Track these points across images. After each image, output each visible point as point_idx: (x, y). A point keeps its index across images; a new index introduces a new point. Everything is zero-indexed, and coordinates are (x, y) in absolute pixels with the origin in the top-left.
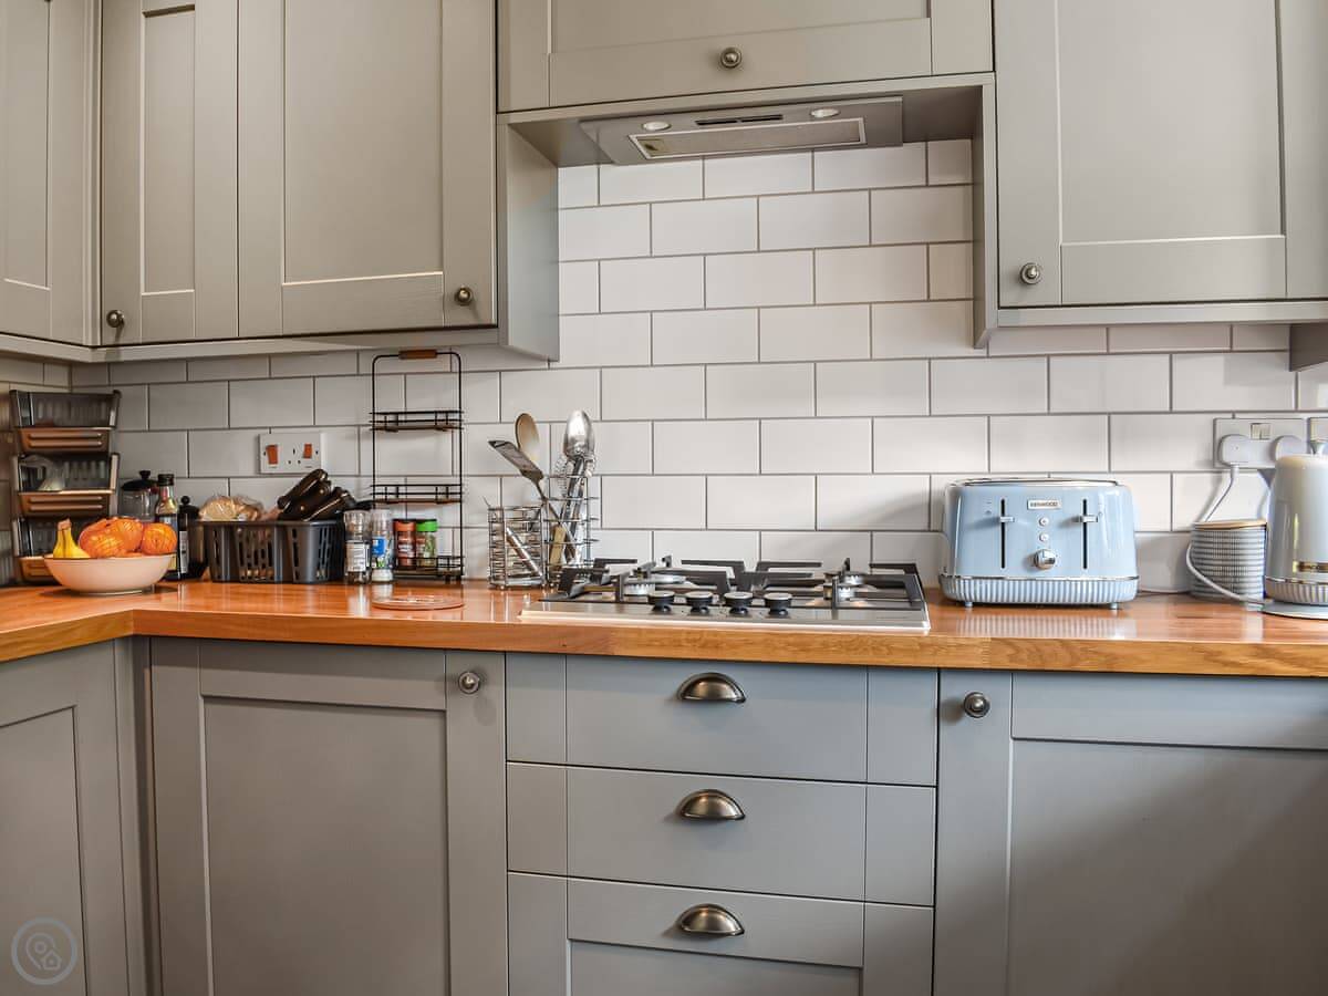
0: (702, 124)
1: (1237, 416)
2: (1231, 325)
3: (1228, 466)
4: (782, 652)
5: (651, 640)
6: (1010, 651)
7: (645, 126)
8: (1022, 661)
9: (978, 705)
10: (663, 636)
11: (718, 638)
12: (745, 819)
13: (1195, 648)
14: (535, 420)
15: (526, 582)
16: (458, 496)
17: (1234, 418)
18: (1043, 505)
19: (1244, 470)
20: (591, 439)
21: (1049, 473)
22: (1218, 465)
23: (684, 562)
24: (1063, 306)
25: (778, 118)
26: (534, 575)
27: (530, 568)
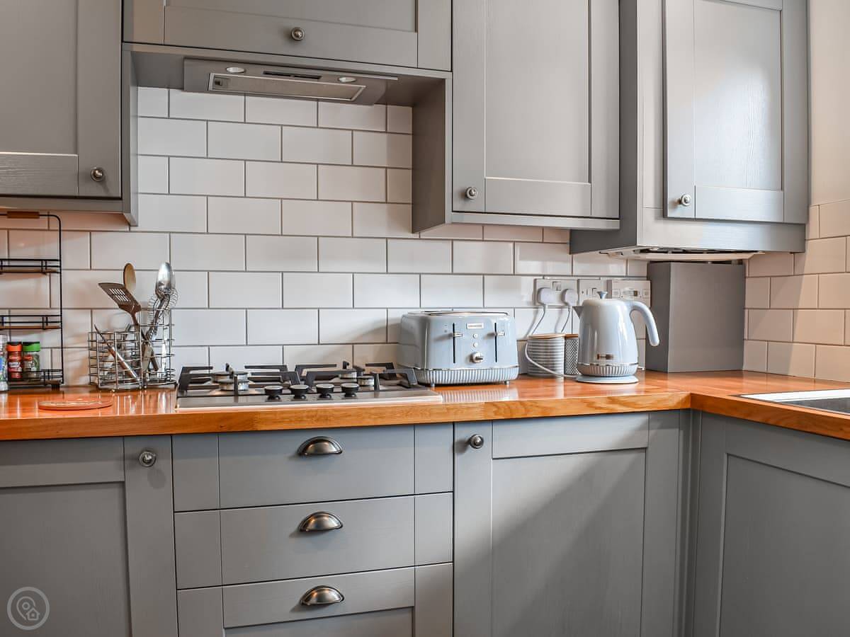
0: (266, 73)
1: (546, 277)
2: (543, 228)
3: (543, 305)
4: (369, 420)
5: (283, 418)
6: (495, 409)
7: (228, 69)
8: (501, 414)
9: (478, 441)
10: (290, 415)
11: (327, 414)
12: (343, 528)
13: (583, 401)
14: (134, 268)
15: (129, 386)
16: (59, 324)
17: (544, 278)
18: (475, 326)
19: (551, 307)
20: (172, 283)
21: (453, 308)
22: (537, 304)
23: (246, 367)
24: (485, 213)
25: (318, 78)
26: (134, 381)
27: (130, 376)
